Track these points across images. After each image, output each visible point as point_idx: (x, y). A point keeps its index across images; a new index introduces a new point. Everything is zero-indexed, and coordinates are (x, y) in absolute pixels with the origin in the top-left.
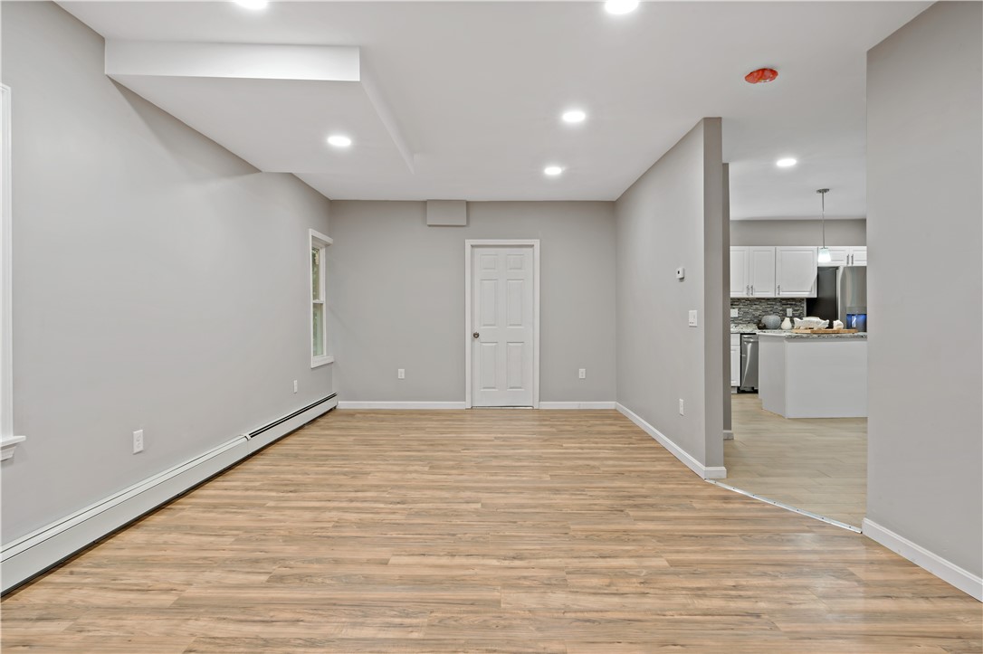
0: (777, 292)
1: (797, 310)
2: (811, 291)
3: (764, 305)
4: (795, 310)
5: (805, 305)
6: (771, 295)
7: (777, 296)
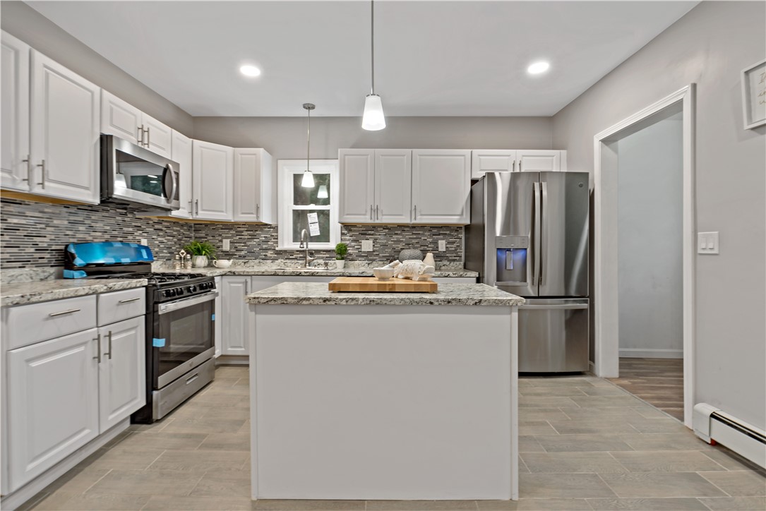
0: (413, 217)
1: (453, 243)
2: (462, 214)
3: (408, 235)
4: (449, 243)
5: (462, 236)
6: (405, 220)
7: (414, 222)
